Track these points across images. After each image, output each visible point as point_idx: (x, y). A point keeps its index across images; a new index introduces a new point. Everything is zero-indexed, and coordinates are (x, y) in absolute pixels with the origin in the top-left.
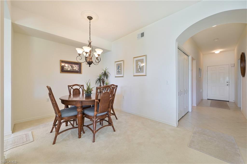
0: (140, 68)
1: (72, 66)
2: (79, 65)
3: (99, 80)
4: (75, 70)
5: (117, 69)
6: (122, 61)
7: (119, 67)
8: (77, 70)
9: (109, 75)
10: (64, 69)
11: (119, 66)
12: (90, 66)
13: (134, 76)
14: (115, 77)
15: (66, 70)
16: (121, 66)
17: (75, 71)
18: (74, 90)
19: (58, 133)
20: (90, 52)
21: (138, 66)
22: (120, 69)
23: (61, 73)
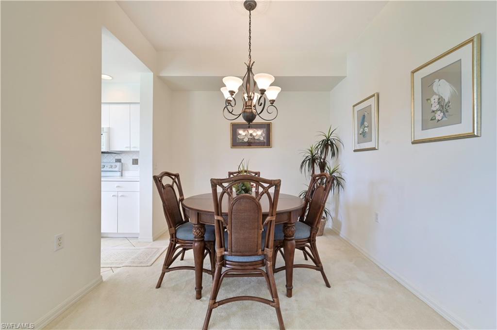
0: (444, 107)
2: (265, 129)
3: (313, 160)
4: (257, 139)
5: (360, 125)
6: (373, 95)
7: (363, 119)
8: (262, 139)
9: (341, 147)
10: (237, 139)
11: (364, 116)
13: (413, 143)
14: (355, 151)
15: (240, 141)
16: (370, 114)
17: (258, 141)
19: (167, 268)
21: (434, 99)
22: (366, 124)
23: (231, 148)
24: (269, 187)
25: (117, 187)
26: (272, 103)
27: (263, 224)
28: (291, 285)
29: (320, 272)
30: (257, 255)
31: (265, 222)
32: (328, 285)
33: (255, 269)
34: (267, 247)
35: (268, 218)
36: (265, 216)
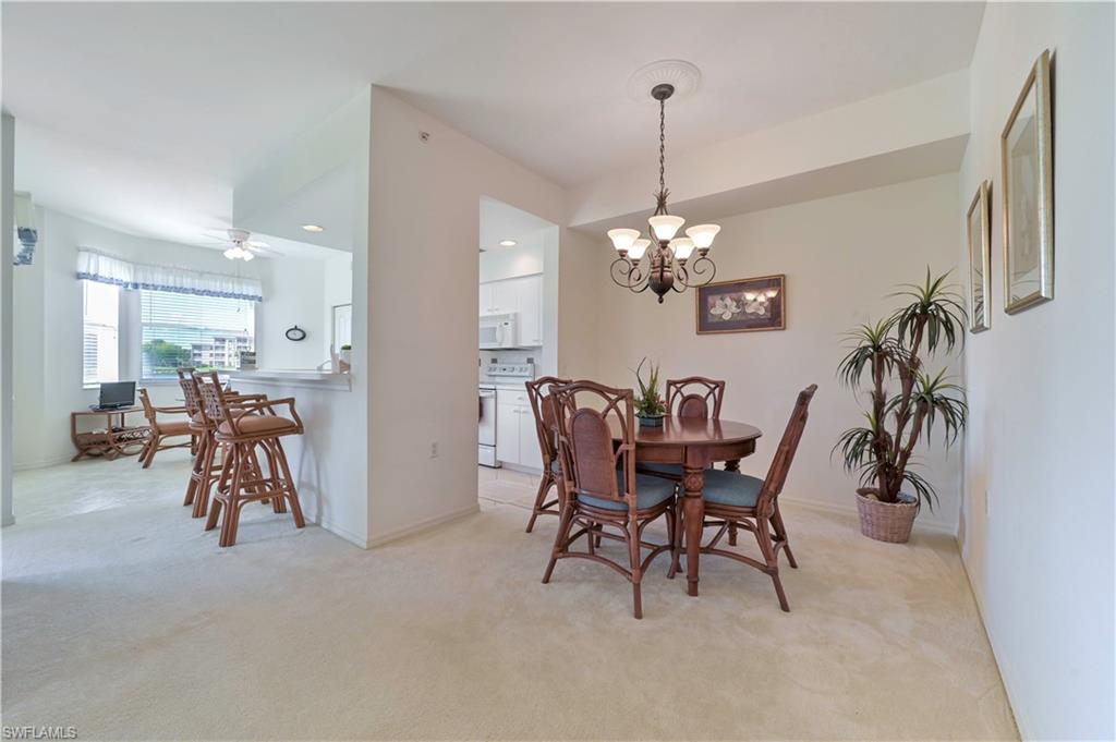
1: (738, 301)
4: (752, 314)
8: (762, 312)
10: (709, 316)
15: (716, 320)
17: (753, 317)
18: (686, 399)
23: (698, 334)
24: (617, 400)
25: (520, 398)
26: (704, 255)
27: (615, 452)
28: (696, 575)
29: (770, 578)
30: (609, 499)
31: (619, 452)
32: (785, 607)
33: (611, 521)
34: (628, 492)
35: (623, 447)
36: (617, 444)
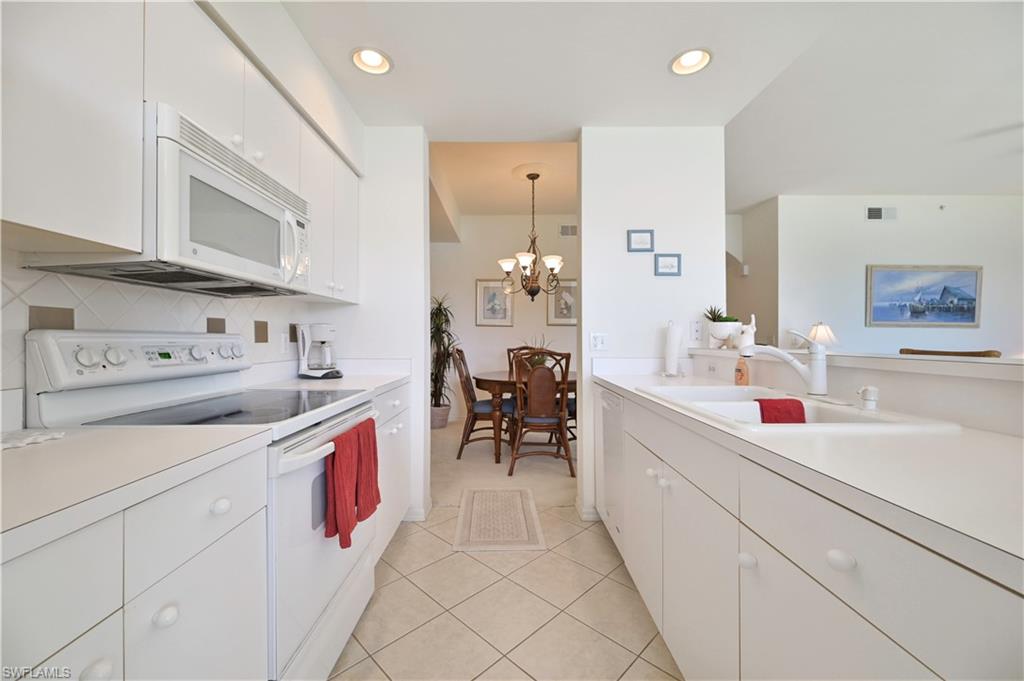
5: (487, 302)
12: (533, 300)
20: (534, 262)
